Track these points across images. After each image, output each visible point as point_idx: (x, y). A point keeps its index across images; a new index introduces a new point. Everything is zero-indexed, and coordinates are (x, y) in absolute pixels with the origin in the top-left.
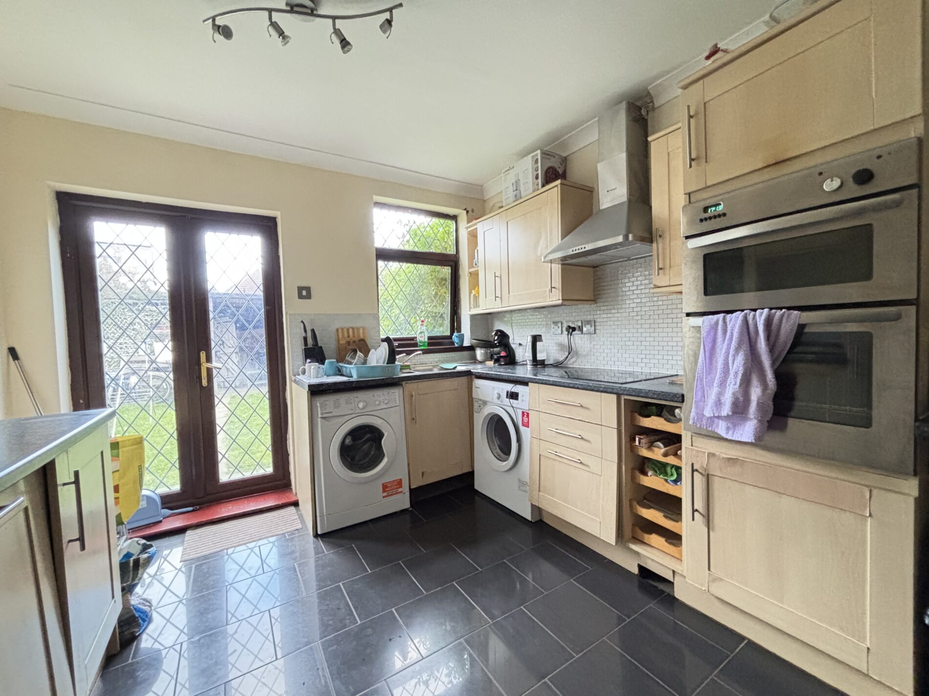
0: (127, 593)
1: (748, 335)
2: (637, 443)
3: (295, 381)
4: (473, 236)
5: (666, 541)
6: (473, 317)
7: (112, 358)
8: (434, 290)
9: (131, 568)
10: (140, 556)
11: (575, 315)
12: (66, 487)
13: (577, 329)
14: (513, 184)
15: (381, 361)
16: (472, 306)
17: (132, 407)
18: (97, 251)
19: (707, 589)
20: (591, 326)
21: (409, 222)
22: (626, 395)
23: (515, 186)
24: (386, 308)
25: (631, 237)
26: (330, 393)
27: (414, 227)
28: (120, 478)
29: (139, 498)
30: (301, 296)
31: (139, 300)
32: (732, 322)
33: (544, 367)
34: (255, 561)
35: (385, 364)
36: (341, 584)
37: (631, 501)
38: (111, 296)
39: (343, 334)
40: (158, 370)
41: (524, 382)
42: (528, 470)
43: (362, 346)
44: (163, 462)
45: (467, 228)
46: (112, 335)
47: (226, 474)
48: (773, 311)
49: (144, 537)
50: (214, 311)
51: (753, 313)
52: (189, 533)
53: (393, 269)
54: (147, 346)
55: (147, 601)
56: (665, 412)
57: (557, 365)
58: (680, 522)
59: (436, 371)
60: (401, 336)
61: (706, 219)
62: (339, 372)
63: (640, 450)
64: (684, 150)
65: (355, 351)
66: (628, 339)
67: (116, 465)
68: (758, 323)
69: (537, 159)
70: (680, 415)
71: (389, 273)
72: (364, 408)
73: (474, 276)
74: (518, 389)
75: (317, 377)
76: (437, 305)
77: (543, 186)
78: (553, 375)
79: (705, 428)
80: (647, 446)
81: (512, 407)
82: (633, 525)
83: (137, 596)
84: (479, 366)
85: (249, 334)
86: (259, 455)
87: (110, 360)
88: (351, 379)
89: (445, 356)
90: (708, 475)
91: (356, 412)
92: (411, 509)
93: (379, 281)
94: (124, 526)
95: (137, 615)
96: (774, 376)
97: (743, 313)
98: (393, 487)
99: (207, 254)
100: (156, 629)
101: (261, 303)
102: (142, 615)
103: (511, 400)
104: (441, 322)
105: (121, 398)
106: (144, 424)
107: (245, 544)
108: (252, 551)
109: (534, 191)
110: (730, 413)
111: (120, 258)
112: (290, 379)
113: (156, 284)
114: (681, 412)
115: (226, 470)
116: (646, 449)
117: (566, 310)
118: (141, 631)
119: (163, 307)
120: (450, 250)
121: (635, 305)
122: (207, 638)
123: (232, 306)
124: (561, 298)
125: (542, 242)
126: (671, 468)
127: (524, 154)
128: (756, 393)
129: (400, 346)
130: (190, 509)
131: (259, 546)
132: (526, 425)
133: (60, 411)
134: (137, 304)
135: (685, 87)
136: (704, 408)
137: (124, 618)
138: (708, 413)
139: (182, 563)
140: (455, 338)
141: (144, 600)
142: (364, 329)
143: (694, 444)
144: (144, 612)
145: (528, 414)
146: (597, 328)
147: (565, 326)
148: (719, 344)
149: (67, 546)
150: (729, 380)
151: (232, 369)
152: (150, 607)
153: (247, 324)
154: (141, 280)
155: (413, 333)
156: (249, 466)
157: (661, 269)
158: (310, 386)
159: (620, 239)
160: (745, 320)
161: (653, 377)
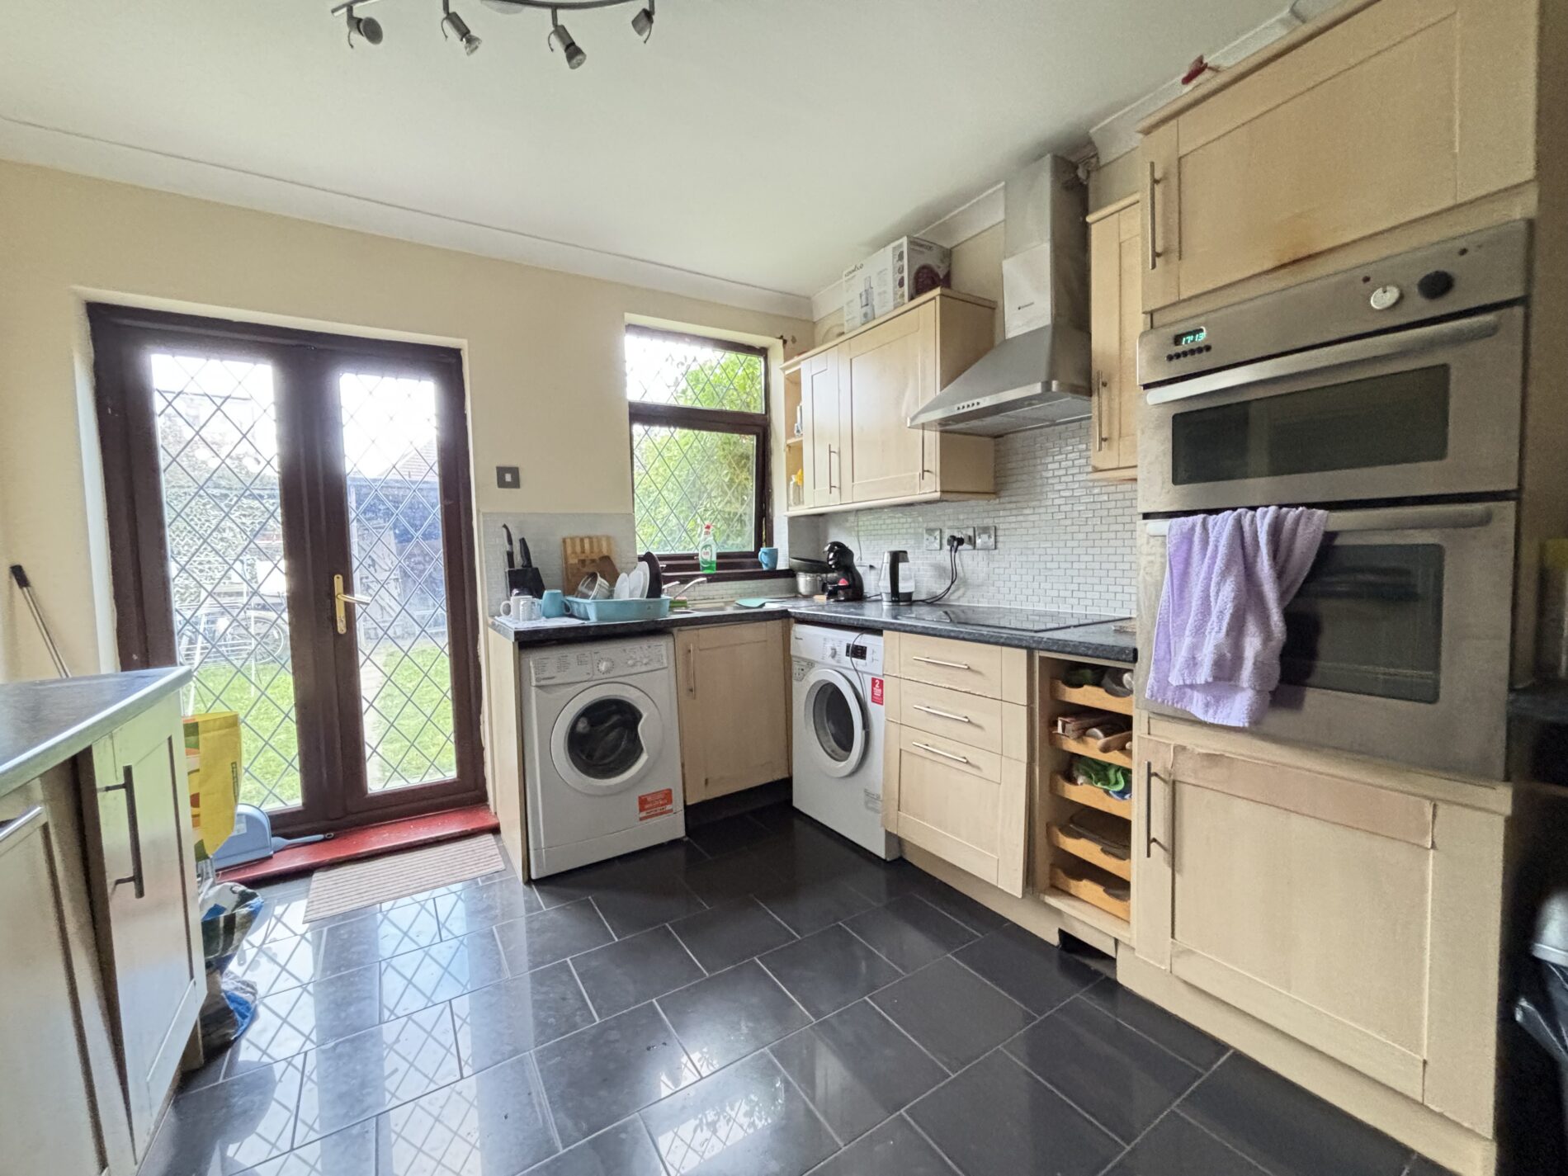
0: (215, 971)
1: (1242, 550)
2: (1060, 730)
3: (493, 626)
4: (794, 382)
5: (1105, 891)
6: (793, 521)
7: (187, 587)
8: (727, 474)
9: (222, 932)
10: (236, 911)
11: (962, 517)
12: (111, 793)
13: (966, 540)
14: (861, 295)
15: (639, 592)
16: (791, 502)
17: (222, 670)
18: (158, 404)
19: (1168, 968)
20: (990, 537)
21: (686, 358)
22: (1042, 650)
23: (864, 297)
24: (647, 504)
25: (1054, 384)
26: (554, 645)
27: (695, 367)
28: (201, 784)
29: (233, 818)
30: (502, 483)
31: (230, 489)
32: (1216, 528)
33: (911, 605)
34: (427, 926)
35: (644, 599)
36: (568, 959)
37: (1048, 826)
38: (182, 483)
39: (574, 546)
40: (264, 608)
41: (876, 630)
42: (881, 774)
43: (605, 568)
44: (273, 761)
45: (784, 369)
46: (186, 548)
47: (378, 781)
48: (1285, 510)
49: (242, 882)
50: (357, 508)
51: (1251, 513)
52: (317, 876)
53: (658, 440)
54: (246, 567)
55: (248, 985)
56: (1107, 680)
57: (933, 602)
58: (1127, 861)
59: (730, 610)
60: (673, 552)
61: (1178, 356)
62: (567, 611)
63: (1064, 742)
64: (1144, 238)
65: (593, 577)
66: (1050, 558)
67: (194, 761)
68: (1259, 530)
69: (902, 253)
70: (1130, 683)
71: (652, 445)
72: (608, 671)
73: (796, 451)
74: (865, 640)
75: (530, 619)
76: (733, 500)
77: (912, 298)
78: (927, 617)
79: (1170, 703)
80: (1075, 735)
81: (856, 670)
82: (1052, 865)
83: (232, 976)
84: (803, 603)
85: (416, 546)
86: (434, 750)
87: (182, 591)
88: (587, 623)
89: (747, 586)
90: (1174, 782)
91: (595, 677)
92: (687, 839)
93: (635, 460)
94: (208, 861)
95: (232, 1007)
96: (1282, 618)
97: (1236, 513)
98: (657, 803)
99: (343, 410)
100: (264, 1030)
101: (436, 496)
102: (240, 1008)
103: (854, 659)
104: (739, 528)
105: (202, 654)
106: (242, 698)
107: (410, 895)
108: (423, 907)
109: (895, 307)
110: (1210, 680)
111: (197, 417)
112: (486, 623)
113: (259, 462)
114: (1132, 678)
115: (379, 775)
116: (1074, 739)
117: (949, 509)
118: (239, 1033)
119: (272, 501)
120: (755, 407)
121: (1062, 501)
122: (347, 1044)
123: (386, 499)
124: (938, 489)
125: (908, 394)
126: (1116, 771)
127: (880, 244)
128: (1252, 645)
129: (669, 568)
130: (320, 837)
131: (434, 899)
132: (878, 700)
133: (99, 670)
134: (226, 496)
135: (1147, 132)
136: (1169, 671)
137: (211, 1011)
138: (1175, 680)
139: (307, 925)
140: (763, 556)
141: (244, 983)
142: (608, 538)
143: (1152, 732)
144: (244, 1003)
145: (881, 682)
146: (1000, 539)
147: (947, 535)
148: (1194, 565)
149: (114, 889)
150: (1209, 624)
151: (390, 607)
152: (254, 994)
153: (412, 531)
154: (233, 454)
155: (692, 546)
156: (419, 768)
157: (1105, 440)
158: (517, 634)
159: (1037, 388)
160: (1239, 525)
161: (1090, 621)
